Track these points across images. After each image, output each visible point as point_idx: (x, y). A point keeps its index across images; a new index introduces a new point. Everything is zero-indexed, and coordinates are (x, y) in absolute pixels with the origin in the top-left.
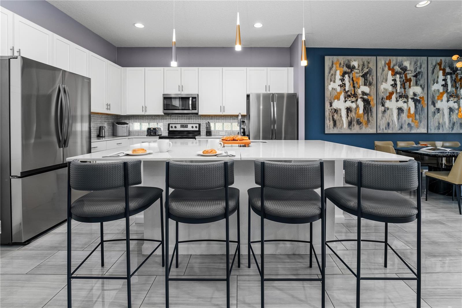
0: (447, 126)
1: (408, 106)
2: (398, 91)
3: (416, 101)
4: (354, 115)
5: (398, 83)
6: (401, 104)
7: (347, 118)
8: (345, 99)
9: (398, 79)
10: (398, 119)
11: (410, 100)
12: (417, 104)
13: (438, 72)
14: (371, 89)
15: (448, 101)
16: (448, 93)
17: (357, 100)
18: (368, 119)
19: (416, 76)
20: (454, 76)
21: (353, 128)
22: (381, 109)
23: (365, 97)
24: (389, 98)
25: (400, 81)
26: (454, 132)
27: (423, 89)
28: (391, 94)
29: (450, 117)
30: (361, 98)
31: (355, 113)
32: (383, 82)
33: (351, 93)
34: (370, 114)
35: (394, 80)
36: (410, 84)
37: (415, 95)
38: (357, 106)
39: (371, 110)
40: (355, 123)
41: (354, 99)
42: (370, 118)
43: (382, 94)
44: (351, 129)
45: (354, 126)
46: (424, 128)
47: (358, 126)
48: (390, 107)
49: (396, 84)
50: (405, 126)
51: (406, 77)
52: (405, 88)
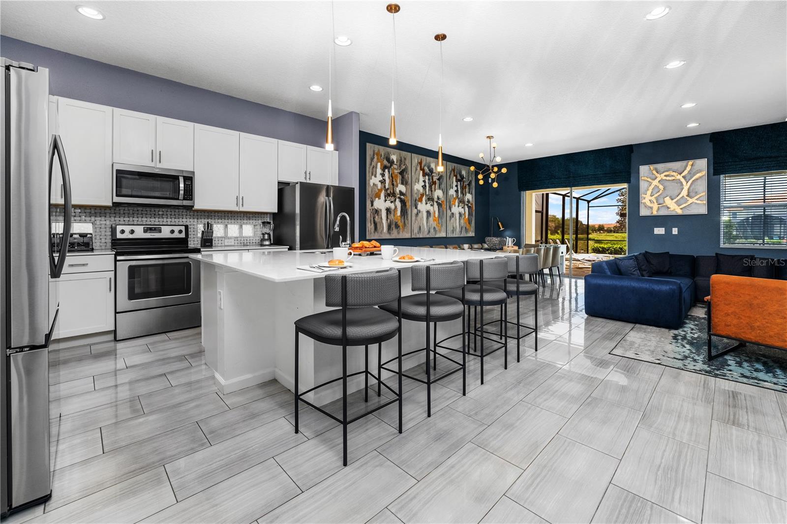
0: (458, 230)
1: (434, 209)
2: (427, 193)
3: (439, 205)
4: (393, 218)
5: (427, 185)
6: (429, 207)
7: (387, 220)
8: (385, 198)
9: (427, 181)
10: (427, 223)
11: (435, 203)
12: (440, 208)
13: (453, 178)
14: (407, 189)
15: (459, 206)
16: (459, 199)
17: (395, 200)
18: (404, 222)
19: (439, 179)
20: (462, 183)
21: (392, 233)
22: (415, 211)
23: (402, 197)
24: (420, 200)
25: (429, 183)
26: (462, 236)
27: (444, 193)
28: (422, 195)
29: (460, 221)
30: (399, 198)
31: (394, 216)
32: (416, 182)
33: (390, 192)
34: (406, 217)
35: (424, 181)
36: (435, 187)
37: (438, 198)
38: (396, 207)
39: (406, 212)
40: (393, 226)
41: (393, 199)
42: (406, 221)
43: (416, 196)
44: (390, 233)
45: (393, 230)
46: (444, 232)
47: (396, 230)
48: (421, 210)
49: (425, 186)
50: (432, 230)
51: (432, 179)
52: (432, 191)
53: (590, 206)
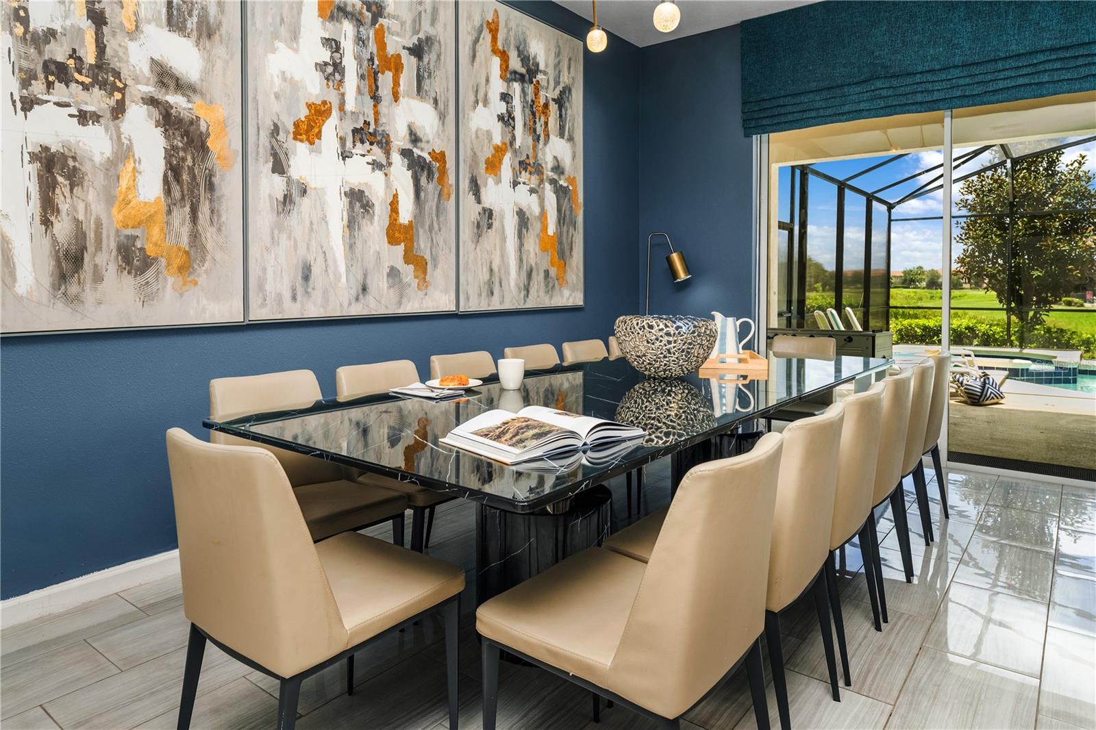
0: (512, 284)
1: (388, 185)
2: (350, 106)
3: (418, 167)
4: (98, 209)
5: (350, 64)
6: (358, 171)
7: (46, 222)
8: (25, 84)
9: (348, 46)
10: (351, 247)
11: (396, 158)
12: (423, 181)
13: (487, 60)
14: (209, 62)
15: (515, 184)
16: (515, 152)
17: (119, 110)
18: (195, 236)
19: (417, 51)
20: (530, 89)
21: (89, 296)
22: (277, 185)
23: (175, 100)
24: (308, 130)
25: (358, 58)
26: (531, 304)
27: (442, 117)
28: (319, 112)
29: (521, 245)
30: (152, 101)
31: (110, 199)
32: (276, 36)
33: (74, 55)
34: (204, 209)
35: (333, 44)
36: (396, 83)
37: (415, 139)
38: (123, 153)
39: (211, 187)
40: (104, 259)
41: (97, 101)
42: (209, 235)
43: (276, 107)
44: (74, 301)
45: (98, 278)
46: (446, 291)
47: (129, 281)
48: (312, 184)
49: (338, 67)
50: (380, 283)
51: (382, 45)
52: (376, 99)
53: (892, 218)
